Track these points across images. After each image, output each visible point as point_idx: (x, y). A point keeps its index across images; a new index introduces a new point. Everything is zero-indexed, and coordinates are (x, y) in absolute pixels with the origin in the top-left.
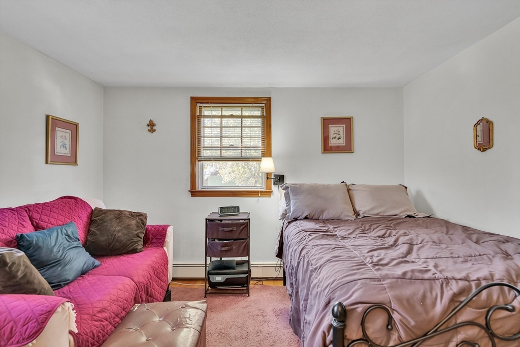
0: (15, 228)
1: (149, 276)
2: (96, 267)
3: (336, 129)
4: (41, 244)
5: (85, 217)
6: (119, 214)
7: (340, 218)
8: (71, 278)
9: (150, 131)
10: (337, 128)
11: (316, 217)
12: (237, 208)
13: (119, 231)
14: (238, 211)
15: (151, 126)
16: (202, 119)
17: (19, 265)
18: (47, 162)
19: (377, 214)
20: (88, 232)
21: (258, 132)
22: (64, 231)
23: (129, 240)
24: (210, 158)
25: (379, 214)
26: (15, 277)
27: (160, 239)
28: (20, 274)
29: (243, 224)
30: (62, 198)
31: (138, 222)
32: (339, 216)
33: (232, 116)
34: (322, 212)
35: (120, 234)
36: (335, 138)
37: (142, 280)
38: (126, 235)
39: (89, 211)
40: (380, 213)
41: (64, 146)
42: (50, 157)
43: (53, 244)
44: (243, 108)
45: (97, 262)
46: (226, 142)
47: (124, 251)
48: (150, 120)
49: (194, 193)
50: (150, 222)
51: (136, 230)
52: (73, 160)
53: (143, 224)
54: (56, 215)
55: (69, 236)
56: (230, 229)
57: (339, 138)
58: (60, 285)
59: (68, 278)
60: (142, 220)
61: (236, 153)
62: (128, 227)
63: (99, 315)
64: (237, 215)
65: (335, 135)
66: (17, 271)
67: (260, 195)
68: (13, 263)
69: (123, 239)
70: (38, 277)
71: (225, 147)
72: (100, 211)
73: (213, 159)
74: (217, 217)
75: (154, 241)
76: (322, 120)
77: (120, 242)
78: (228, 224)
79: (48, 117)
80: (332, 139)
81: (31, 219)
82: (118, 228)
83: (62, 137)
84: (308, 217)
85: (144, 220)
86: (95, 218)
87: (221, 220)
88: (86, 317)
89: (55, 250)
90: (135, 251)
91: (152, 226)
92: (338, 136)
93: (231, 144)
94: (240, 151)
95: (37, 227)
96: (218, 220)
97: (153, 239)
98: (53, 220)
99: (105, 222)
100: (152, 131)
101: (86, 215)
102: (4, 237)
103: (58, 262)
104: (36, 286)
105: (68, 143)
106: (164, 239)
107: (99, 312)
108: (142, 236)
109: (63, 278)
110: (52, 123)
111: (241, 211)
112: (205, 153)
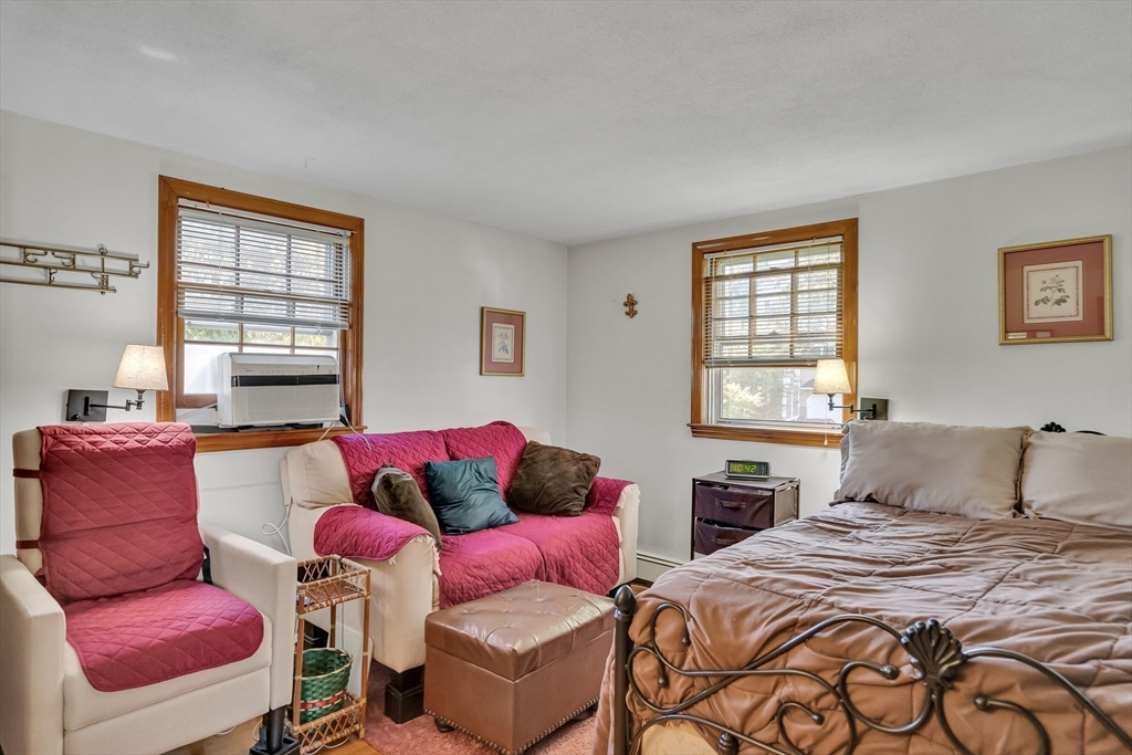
0: (427, 454)
1: (569, 552)
2: (510, 523)
3: (1048, 276)
4: (445, 477)
5: (513, 453)
6: (556, 454)
7: (961, 512)
8: (472, 527)
9: (628, 314)
10: (1052, 274)
11: (894, 500)
12: (763, 467)
13: (549, 480)
14: (767, 472)
15: (631, 303)
16: (714, 284)
17: (403, 489)
18: (481, 374)
19: (1090, 518)
20: (514, 475)
21: (830, 301)
22: (474, 464)
23: (560, 495)
24: (726, 362)
25: (1097, 519)
26: (399, 501)
27: (610, 502)
28: (403, 499)
29: (761, 498)
30: (494, 423)
31: (580, 470)
32: (958, 507)
33: (774, 272)
34: (911, 490)
35: (551, 484)
36: (1046, 300)
37: (554, 551)
38: (559, 486)
39: (522, 444)
40: (1099, 514)
41: (504, 349)
42: (487, 365)
43: (458, 480)
44: (800, 250)
45: (513, 517)
46: (763, 328)
47: (553, 511)
48: (629, 295)
49: (698, 429)
50: (601, 474)
51: (574, 482)
52: (516, 367)
53: (588, 474)
54: (475, 445)
55: (480, 473)
56: (734, 504)
57: (1059, 302)
58: (458, 531)
59: (468, 525)
60: (587, 468)
61: (782, 351)
62: (562, 475)
63: (475, 571)
64: (765, 480)
65: (1048, 293)
66: (401, 495)
67: (826, 443)
68: (398, 486)
69: (553, 491)
70: (427, 509)
71: (760, 337)
72: (535, 447)
73: (733, 362)
74: (722, 479)
75: (601, 504)
76: (1002, 257)
77: (549, 495)
78: (738, 494)
79: (482, 309)
80: (1037, 303)
81: (447, 445)
82: (550, 475)
83: (503, 334)
84: (874, 497)
85: (592, 468)
86: (528, 456)
87: (726, 487)
88: (458, 566)
89: (459, 486)
90: (566, 513)
91: (605, 480)
92: (1058, 296)
93: (771, 331)
94: (788, 345)
95: (453, 457)
96: (721, 485)
97: (600, 500)
98: (470, 451)
99: (535, 463)
100: (632, 313)
101: (515, 450)
102: (414, 462)
103: (459, 503)
104: (416, 517)
105: (510, 343)
106: (616, 503)
107: (475, 567)
108: (586, 492)
109: (462, 523)
110: (488, 317)
111: (773, 472)
112: (721, 351)
